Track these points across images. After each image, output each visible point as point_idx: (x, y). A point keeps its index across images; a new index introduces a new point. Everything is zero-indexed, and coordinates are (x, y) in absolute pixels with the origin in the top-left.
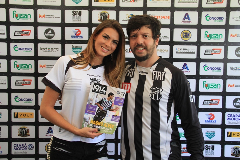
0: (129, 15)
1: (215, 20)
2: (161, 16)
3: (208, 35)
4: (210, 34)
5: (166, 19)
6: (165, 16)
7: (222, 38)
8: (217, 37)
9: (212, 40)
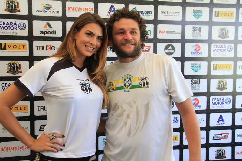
5: (89, 11)
7: (151, 34)
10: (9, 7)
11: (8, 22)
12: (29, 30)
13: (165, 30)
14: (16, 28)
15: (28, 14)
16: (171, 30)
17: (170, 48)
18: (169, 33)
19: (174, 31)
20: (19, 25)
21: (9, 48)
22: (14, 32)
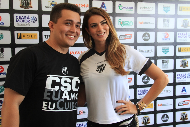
0: (51, 2)
1: (126, 9)
2: (81, 5)
3: (121, 22)
4: (123, 21)
5: (86, 7)
6: (84, 5)
7: (132, 25)
8: (128, 24)
9: (124, 27)
10: (23, 4)
11: (22, 17)
12: (39, 23)
13: (143, 22)
14: (29, 21)
15: (38, 10)
16: (147, 22)
17: (147, 35)
18: (145, 24)
19: (149, 23)
20: (32, 19)
21: (24, 37)
22: (28, 24)
